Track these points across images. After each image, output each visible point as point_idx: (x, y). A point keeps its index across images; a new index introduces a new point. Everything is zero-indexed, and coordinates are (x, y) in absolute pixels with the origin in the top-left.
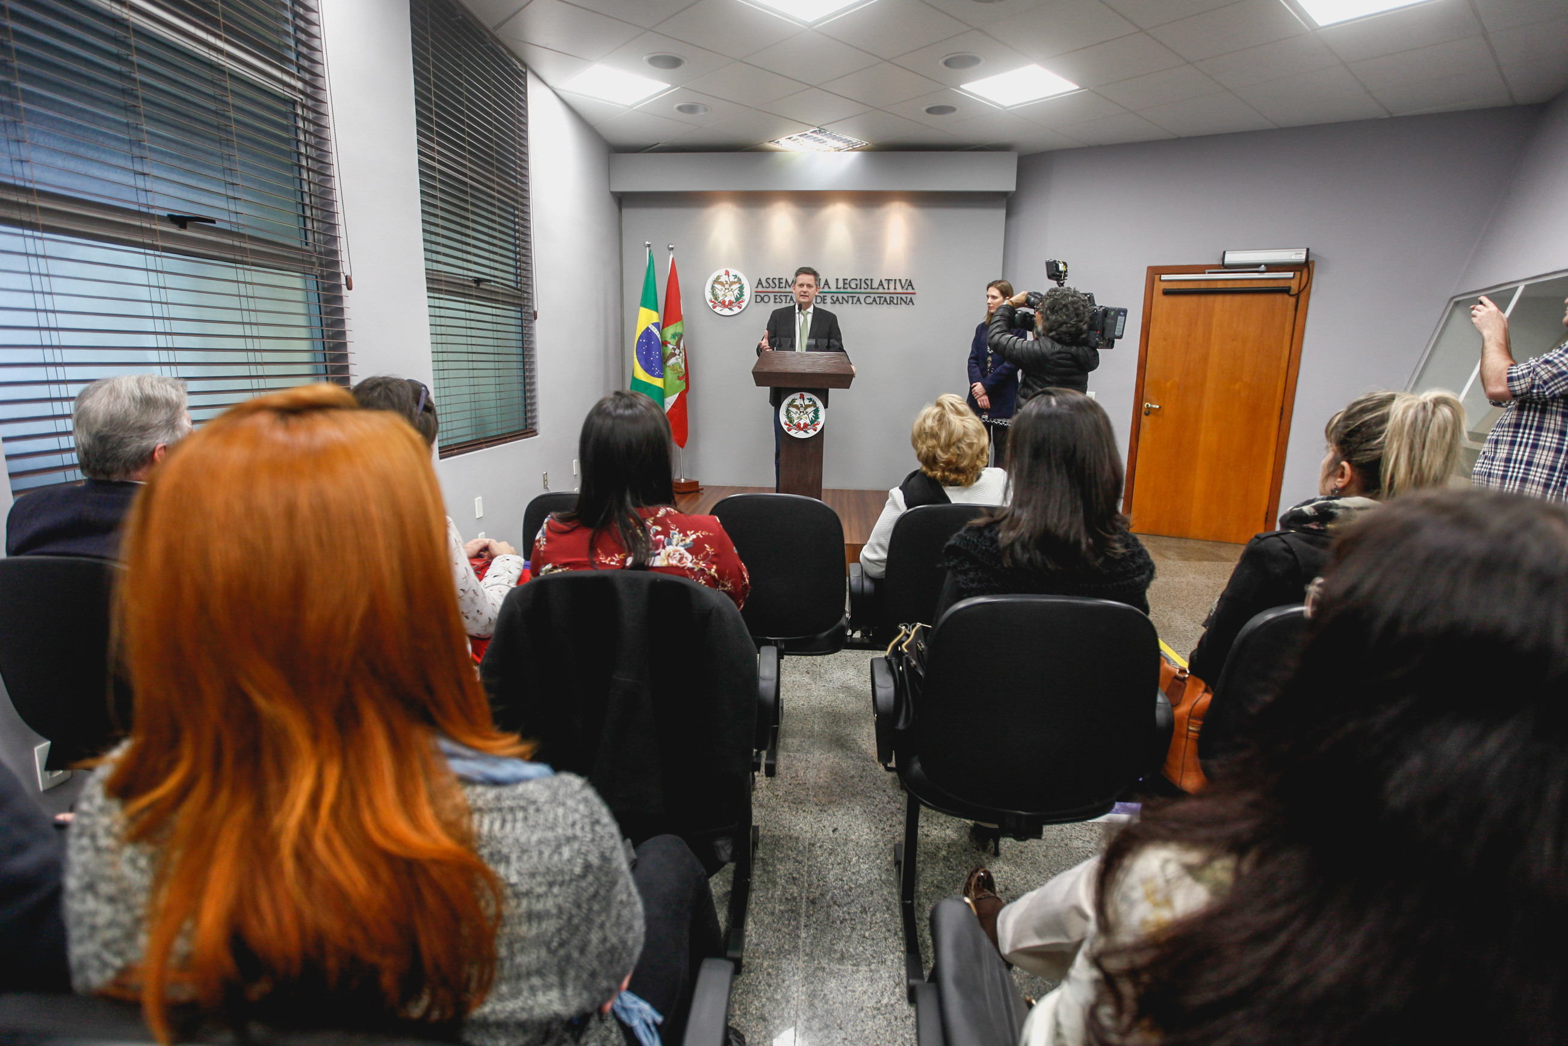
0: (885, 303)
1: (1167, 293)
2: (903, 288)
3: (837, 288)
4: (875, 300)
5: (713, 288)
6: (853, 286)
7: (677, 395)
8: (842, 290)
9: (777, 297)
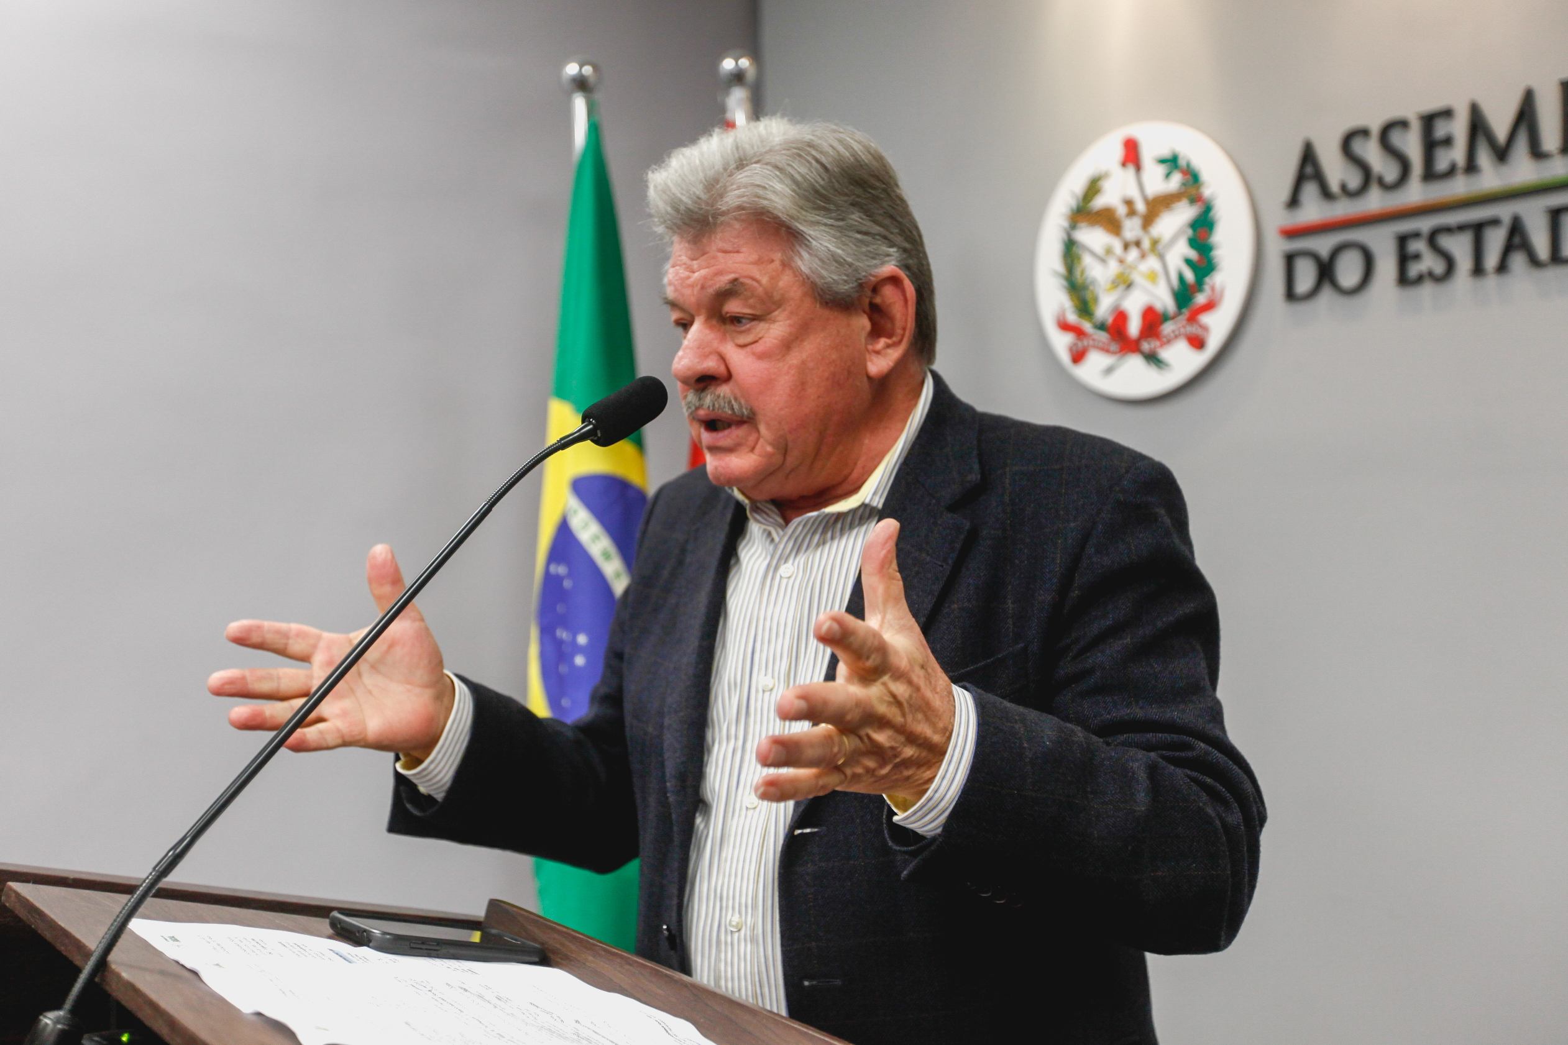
5: (1071, 251)
9: (1417, 246)
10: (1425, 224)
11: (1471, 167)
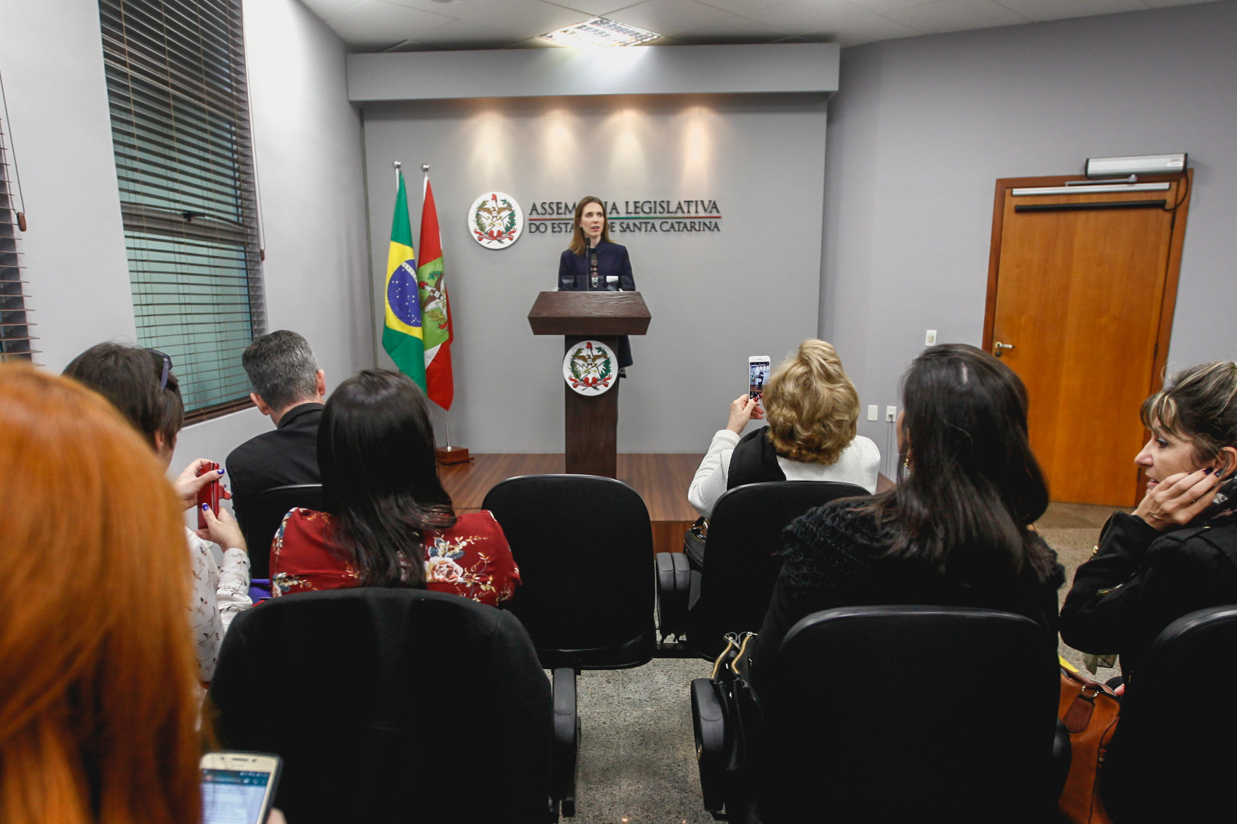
0: (685, 229)
1: (1020, 210)
2: (705, 210)
3: (627, 213)
4: (672, 226)
5: (478, 216)
6: (646, 209)
7: (439, 346)
8: (633, 215)
9: (555, 226)
10: (557, 222)
11: (565, 214)
